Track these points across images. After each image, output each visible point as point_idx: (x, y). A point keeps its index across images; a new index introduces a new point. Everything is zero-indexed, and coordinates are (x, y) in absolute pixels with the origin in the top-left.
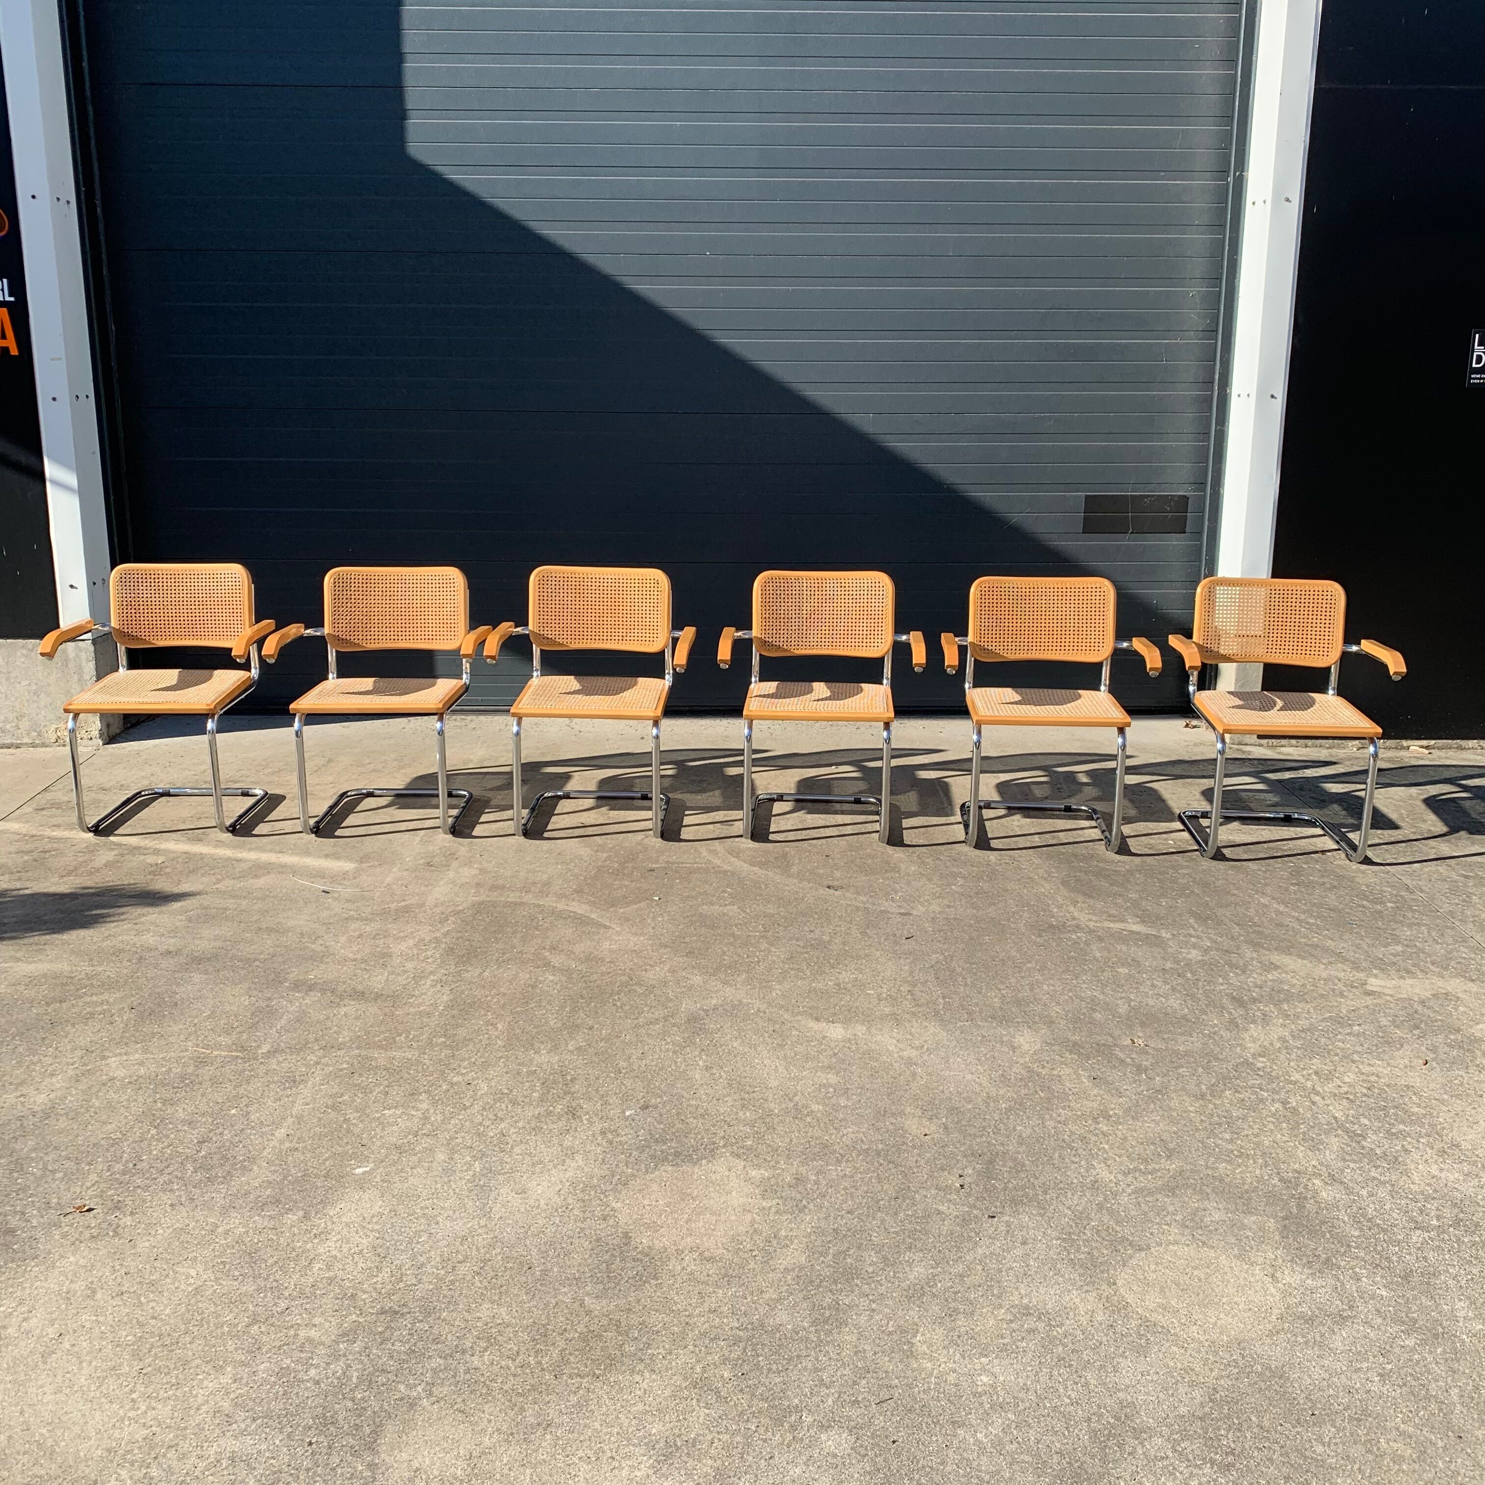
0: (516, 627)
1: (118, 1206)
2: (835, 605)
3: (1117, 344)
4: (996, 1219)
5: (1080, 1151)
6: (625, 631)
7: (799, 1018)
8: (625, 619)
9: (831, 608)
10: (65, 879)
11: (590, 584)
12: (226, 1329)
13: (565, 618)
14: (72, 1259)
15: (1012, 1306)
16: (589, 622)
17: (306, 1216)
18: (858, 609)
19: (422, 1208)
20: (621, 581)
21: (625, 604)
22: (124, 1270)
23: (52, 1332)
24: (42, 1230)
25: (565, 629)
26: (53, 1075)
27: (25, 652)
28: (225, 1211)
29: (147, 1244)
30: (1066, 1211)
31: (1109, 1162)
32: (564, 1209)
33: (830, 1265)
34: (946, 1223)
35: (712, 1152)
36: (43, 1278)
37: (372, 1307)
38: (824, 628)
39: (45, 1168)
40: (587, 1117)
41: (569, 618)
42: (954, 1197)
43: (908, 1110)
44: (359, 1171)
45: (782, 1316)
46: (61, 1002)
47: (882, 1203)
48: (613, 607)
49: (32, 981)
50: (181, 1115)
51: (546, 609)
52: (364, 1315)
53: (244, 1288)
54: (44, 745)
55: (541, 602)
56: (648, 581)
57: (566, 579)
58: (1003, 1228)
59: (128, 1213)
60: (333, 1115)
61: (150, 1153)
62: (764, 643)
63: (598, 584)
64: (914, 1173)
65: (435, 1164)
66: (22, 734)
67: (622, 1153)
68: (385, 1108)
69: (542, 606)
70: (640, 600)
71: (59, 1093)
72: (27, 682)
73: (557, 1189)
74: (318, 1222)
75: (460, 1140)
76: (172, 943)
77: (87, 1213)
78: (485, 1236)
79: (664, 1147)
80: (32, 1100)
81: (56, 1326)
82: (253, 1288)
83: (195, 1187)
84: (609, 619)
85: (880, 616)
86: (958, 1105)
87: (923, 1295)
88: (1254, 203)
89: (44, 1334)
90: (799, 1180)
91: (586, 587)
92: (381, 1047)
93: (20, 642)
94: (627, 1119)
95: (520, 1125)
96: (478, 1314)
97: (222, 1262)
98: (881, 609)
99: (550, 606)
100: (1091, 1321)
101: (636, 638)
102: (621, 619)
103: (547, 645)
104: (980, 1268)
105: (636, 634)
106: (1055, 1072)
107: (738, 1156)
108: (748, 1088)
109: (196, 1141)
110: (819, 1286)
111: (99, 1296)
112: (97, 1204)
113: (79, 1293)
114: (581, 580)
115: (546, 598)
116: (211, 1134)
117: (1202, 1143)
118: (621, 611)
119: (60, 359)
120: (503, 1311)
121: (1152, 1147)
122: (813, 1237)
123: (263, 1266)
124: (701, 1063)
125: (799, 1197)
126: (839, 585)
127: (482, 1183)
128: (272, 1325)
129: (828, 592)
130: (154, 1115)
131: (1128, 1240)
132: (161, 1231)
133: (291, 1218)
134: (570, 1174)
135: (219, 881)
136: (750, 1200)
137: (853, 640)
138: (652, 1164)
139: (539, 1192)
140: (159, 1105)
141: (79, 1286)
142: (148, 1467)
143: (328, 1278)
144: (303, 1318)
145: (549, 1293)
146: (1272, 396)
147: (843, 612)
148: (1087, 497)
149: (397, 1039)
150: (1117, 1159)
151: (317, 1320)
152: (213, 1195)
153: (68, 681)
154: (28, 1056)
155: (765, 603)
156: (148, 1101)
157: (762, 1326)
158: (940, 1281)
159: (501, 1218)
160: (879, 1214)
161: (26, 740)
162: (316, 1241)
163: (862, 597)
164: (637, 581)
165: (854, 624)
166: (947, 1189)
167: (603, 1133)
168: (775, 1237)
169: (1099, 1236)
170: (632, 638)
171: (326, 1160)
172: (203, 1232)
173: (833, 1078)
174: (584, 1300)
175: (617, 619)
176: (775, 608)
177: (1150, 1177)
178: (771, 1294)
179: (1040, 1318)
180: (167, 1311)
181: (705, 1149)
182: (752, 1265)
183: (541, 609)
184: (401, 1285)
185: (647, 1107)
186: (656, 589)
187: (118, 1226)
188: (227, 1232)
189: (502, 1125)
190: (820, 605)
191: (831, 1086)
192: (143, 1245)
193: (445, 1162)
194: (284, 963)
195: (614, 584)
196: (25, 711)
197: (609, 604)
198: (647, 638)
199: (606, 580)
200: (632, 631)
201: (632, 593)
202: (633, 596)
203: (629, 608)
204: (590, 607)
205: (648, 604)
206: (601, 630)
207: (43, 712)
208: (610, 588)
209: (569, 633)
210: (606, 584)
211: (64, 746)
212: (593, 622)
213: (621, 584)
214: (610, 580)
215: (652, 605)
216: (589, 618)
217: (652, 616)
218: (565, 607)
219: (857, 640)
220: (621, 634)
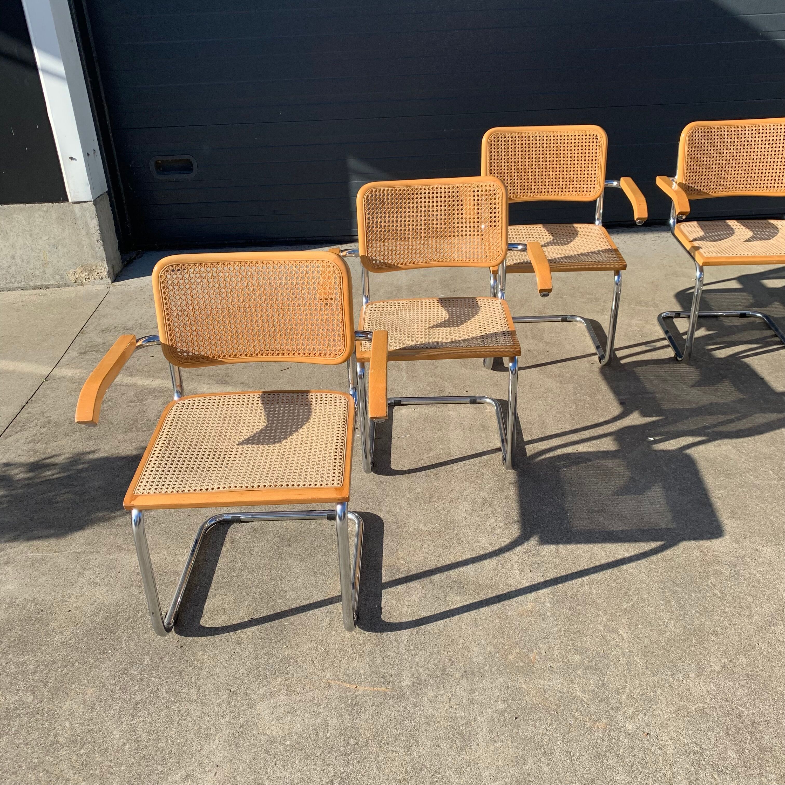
2: (752, 150)
6: (565, 183)
8: (565, 173)
9: (749, 154)
11: (534, 142)
13: (513, 175)
16: (533, 177)
20: (563, 138)
21: (565, 159)
27: (41, 213)
38: (740, 172)
41: (516, 174)
51: (496, 168)
54: (67, 285)
55: (493, 161)
56: (588, 137)
57: (514, 139)
62: (688, 188)
63: (541, 142)
66: (48, 277)
69: (493, 165)
70: (580, 155)
72: (47, 238)
84: (551, 173)
91: (531, 145)
93: (37, 205)
99: (500, 165)
101: (575, 189)
102: (561, 173)
105: (575, 186)
114: (527, 138)
115: (496, 157)
118: (561, 166)
126: (757, 132)
129: (747, 139)
153: (78, 235)
155: (691, 153)
161: (52, 282)
164: (577, 137)
170: (571, 190)
175: (558, 173)
176: (699, 156)
183: (492, 168)
186: (595, 144)
190: (739, 151)
195: (556, 141)
196: (48, 260)
197: (552, 159)
198: (585, 189)
199: (549, 138)
200: (572, 183)
201: (573, 148)
202: (573, 152)
203: (569, 163)
204: (534, 163)
205: (587, 158)
206: (544, 183)
207: (62, 260)
208: (552, 145)
209: (516, 188)
210: (548, 142)
211: (82, 285)
212: (537, 177)
213: (562, 141)
214: (552, 138)
215: (591, 159)
216: (533, 174)
217: (590, 169)
218: (513, 164)
219: (770, 181)
220: (561, 186)
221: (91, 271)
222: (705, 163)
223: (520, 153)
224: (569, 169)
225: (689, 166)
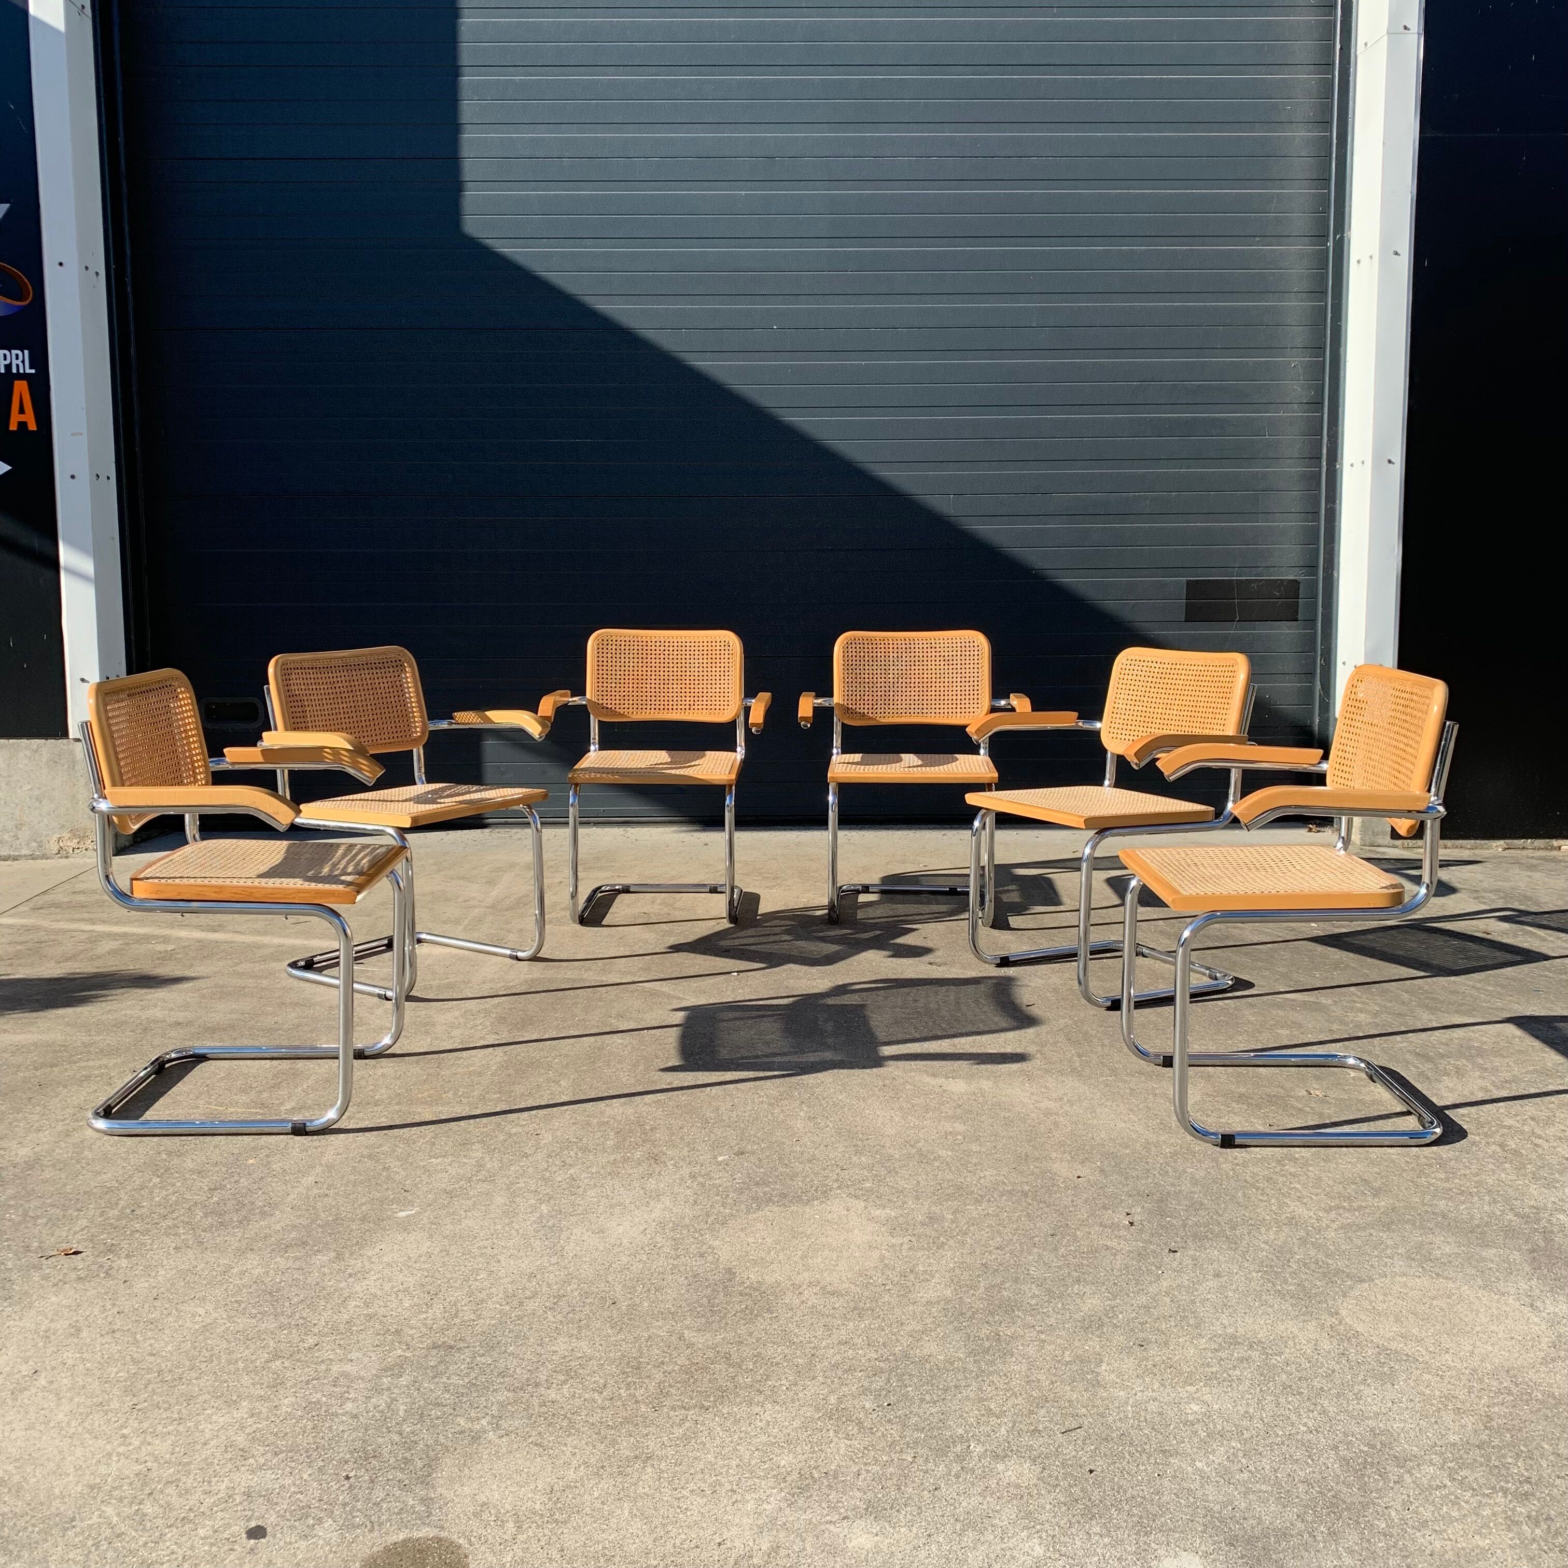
0: (572, 696)
1: (111, 1249)
2: (925, 667)
3: (1215, 418)
4: (1178, 1254)
5: (1268, 1191)
6: (692, 699)
7: (913, 1074)
8: (692, 686)
9: (921, 672)
10: (62, 964)
11: (653, 648)
12: (241, 1365)
13: (626, 686)
14: (54, 1299)
15: (1215, 1336)
16: (653, 690)
17: (339, 1257)
18: (950, 671)
19: (479, 1248)
20: (688, 644)
21: (692, 670)
22: (116, 1310)
23: (26, 1369)
24: (19, 1272)
25: (626, 698)
26: (39, 1130)
27: (28, 753)
28: (241, 1253)
29: (146, 1285)
30: (1263, 1246)
31: (1305, 1201)
32: (651, 1247)
33: (982, 1298)
34: (1118, 1257)
35: (825, 1193)
36: (17, 1318)
37: (422, 1342)
38: (913, 693)
39: (25, 1214)
40: (672, 1162)
41: (631, 685)
42: (1123, 1233)
43: (1054, 1155)
44: (402, 1214)
45: (930, 1347)
46: (52, 1066)
47: (1037, 1239)
48: (679, 673)
49: (19, 1049)
50: (190, 1164)
51: (605, 676)
52: (411, 1349)
53: (264, 1326)
54: (44, 857)
55: (600, 668)
56: (718, 644)
57: (627, 643)
58: (1188, 1261)
59: (123, 1255)
60: (369, 1164)
61: (152, 1199)
62: (847, 710)
63: (662, 648)
64: (1071, 1212)
65: (492, 1207)
66: (20, 844)
67: (717, 1195)
68: (431, 1157)
69: (601, 672)
70: (709, 665)
71: (46, 1146)
72: (29, 787)
73: (642, 1229)
74: (353, 1262)
75: (522, 1185)
76: (181, 1016)
77: (73, 1256)
78: (557, 1273)
79: (767, 1189)
80: (14, 1153)
81: (30, 1363)
82: (275, 1325)
83: (204, 1231)
84: (675, 686)
85: (976, 679)
86: (1112, 1150)
87: (1103, 1325)
88: (1359, 262)
89: (16, 1371)
90: (932, 1219)
91: (649, 652)
92: (426, 1103)
93: (24, 742)
94: (720, 1164)
95: (594, 1170)
96: (553, 1348)
97: (236, 1301)
98: (976, 670)
99: (610, 673)
100: (1316, 1349)
101: (705, 707)
102: (688, 686)
103: (606, 716)
104: (1168, 1300)
105: (705, 703)
106: (1223, 1120)
107: (857, 1197)
108: (860, 1136)
109: (206, 1188)
110: (972, 1317)
111: (84, 1334)
112: (86, 1247)
113: (61, 1331)
114: (645, 644)
115: (605, 664)
116: (226, 1182)
117: (1412, 1182)
118: (688, 678)
119: (81, 434)
120: (584, 1344)
121: (1354, 1187)
122: (958, 1272)
123: (287, 1304)
124: (802, 1114)
125: (934, 1234)
126: (929, 645)
127: (550, 1224)
128: (298, 1360)
129: (917, 654)
130: (156, 1165)
131: (1344, 1272)
132: (162, 1272)
133: (321, 1258)
134: (656, 1214)
135: (237, 964)
136: (876, 1238)
137: (946, 706)
138: (754, 1205)
139: (620, 1231)
140: (164, 1156)
141: (62, 1325)
142: (140, 1504)
143: (368, 1315)
144: (336, 1353)
145: (639, 1327)
146: (1390, 462)
147: (934, 676)
148: (1188, 582)
149: (444, 1096)
150: (1313, 1197)
151: (353, 1356)
152: (227, 1238)
153: (74, 785)
154: (12, 1114)
155: (847, 666)
156: (151, 1153)
157: (907, 1357)
158: (1121, 1313)
159: (576, 1255)
160: (1036, 1250)
161: (25, 852)
162: (352, 1280)
163: (955, 658)
164: (705, 644)
165: (947, 689)
166: (1114, 1226)
167: (693, 1177)
168: (911, 1271)
169: (1309, 1268)
170: (701, 707)
171: (363, 1204)
172: (214, 1273)
173: (959, 1127)
174: (683, 1333)
175: (683, 686)
176: (858, 671)
177: (1357, 1213)
178: (914, 1325)
179: (1251, 1347)
180: (169, 1348)
181: (816, 1190)
182: (887, 1298)
183: (600, 676)
184: (457, 1321)
185: (743, 1153)
186: (727, 652)
187: (111, 1268)
188: (243, 1273)
189: (572, 1171)
190: (908, 668)
191: (959, 1133)
192: (141, 1286)
193: (506, 1205)
194: (311, 1032)
195: (680, 648)
196: (25, 819)
197: (675, 669)
198: (717, 707)
199: (671, 644)
200: (701, 699)
201: (701, 657)
202: (701, 661)
203: (696, 674)
204: (653, 673)
205: (718, 669)
206: (667, 698)
207: (45, 820)
208: (676, 653)
209: (631, 702)
210: (671, 649)
211: (67, 857)
212: (657, 690)
213: (688, 648)
214: (676, 644)
215: (722, 669)
216: (653, 686)
217: (722, 682)
218: (627, 673)
219: (950, 706)
220: (688, 703)
221: (83, 838)
222: (867, 680)
223: (636, 660)
225: (846, 683)
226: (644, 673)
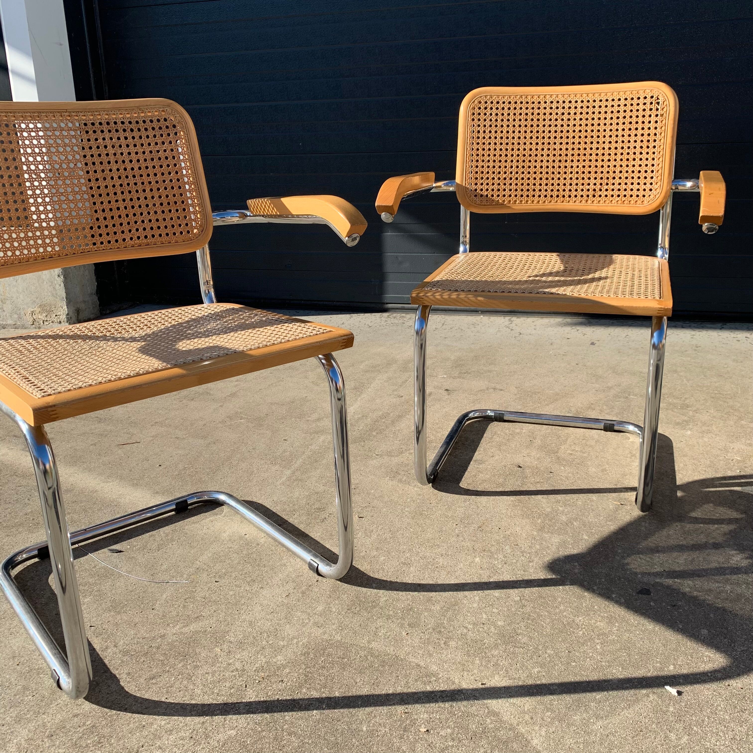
0: (437, 179)
6: (598, 181)
8: (600, 164)
11: (548, 111)
13: (509, 164)
16: (544, 170)
20: (597, 104)
25: (508, 181)
41: (515, 164)
48: (582, 146)
51: (481, 152)
55: (475, 141)
56: (642, 101)
57: (513, 106)
63: (560, 111)
66: (6, 316)
69: (475, 147)
70: (627, 132)
84: (575, 164)
91: (542, 117)
101: (616, 193)
102: (593, 163)
103: (481, 205)
105: (617, 187)
115: (481, 135)
118: (594, 152)
161: (10, 322)
164: (622, 102)
170: (610, 193)
175: (587, 163)
186: (654, 113)
195: (585, 110)
197: (577, 140)
198: (635, 193)
199: (573, 105)
200: (611, 181)
201: (615, 121)
202: (614, 127)
203: (607, 146)
204: (546, 147)
205: (639, 138)
206: (562, 181)
207: (21, 296)
208: (578, 117)
209: (513, 187)
210: (572, 111)
211: (39, 328)
212: (550, 170)
213: (597, 110)
214: (579, 105)
215: (645, 138)
216: (545, 164)
217: (644, 156)
218: (510, 147)
220: (592, 187)
221: (50, 312)
223: (523, 129)
224: (606, 158)
226: (534, 147)
